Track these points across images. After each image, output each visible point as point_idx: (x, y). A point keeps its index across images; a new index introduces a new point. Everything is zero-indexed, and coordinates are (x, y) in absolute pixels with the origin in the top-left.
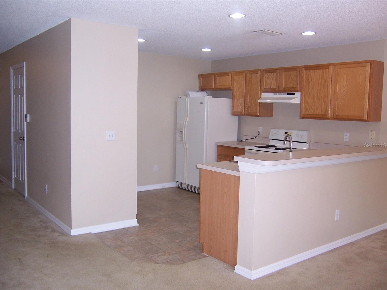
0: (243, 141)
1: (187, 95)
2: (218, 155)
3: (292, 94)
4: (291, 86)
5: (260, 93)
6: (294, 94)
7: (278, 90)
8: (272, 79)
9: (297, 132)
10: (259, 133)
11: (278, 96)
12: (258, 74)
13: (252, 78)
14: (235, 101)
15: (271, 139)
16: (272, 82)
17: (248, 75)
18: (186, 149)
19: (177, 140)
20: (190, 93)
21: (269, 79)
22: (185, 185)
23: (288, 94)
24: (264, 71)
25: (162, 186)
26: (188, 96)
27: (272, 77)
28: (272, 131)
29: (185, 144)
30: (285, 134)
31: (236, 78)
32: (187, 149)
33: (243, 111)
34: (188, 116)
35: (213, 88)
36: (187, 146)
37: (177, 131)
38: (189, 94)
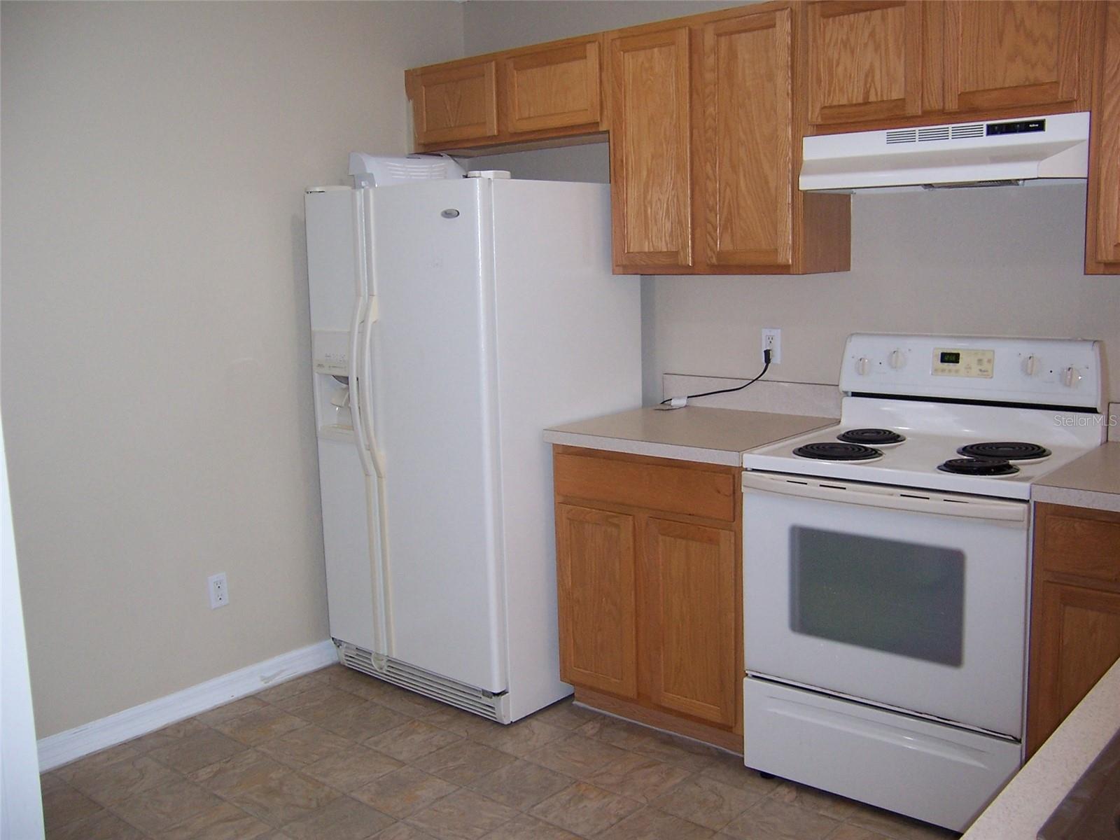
0: (673, 403)
1: (353, 180)
2: (561, 499)
3: (1025, 128)
4: (1016, 74)
5: (793, 136)
6: (1040, 126)
7: (920, 113)
8: (877, 48)
9: (1025, 349)
10: (768, 360)
11: (918, 144)
12: (774, 26)
13: (733, 55)
14: (633, 193)
15: (846, 393)
16: (877, 64)
17: (709, 39)
18: (377, 468)
19: (320, 425)
20: (373, 166)
21: (852, 52)
22: (384, 663)
23: (992, 130)
24: (818, 7)
25: (263, 679)
26: (363, 184)
27: (872, 35)
28: (857, 348)
29: (369, 448)
30: (943, 361)
31: (630, 63)
32: (379, 476)
33: (684, 246)
34: (375, 292)
35: (496, 133)
36: (381, 454)
37: (316, 376)
38: (369, 171)
